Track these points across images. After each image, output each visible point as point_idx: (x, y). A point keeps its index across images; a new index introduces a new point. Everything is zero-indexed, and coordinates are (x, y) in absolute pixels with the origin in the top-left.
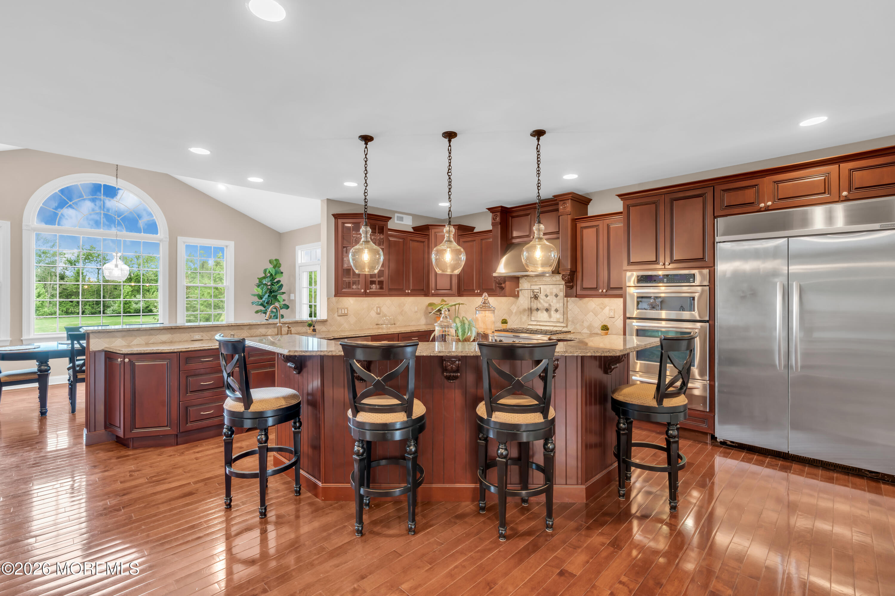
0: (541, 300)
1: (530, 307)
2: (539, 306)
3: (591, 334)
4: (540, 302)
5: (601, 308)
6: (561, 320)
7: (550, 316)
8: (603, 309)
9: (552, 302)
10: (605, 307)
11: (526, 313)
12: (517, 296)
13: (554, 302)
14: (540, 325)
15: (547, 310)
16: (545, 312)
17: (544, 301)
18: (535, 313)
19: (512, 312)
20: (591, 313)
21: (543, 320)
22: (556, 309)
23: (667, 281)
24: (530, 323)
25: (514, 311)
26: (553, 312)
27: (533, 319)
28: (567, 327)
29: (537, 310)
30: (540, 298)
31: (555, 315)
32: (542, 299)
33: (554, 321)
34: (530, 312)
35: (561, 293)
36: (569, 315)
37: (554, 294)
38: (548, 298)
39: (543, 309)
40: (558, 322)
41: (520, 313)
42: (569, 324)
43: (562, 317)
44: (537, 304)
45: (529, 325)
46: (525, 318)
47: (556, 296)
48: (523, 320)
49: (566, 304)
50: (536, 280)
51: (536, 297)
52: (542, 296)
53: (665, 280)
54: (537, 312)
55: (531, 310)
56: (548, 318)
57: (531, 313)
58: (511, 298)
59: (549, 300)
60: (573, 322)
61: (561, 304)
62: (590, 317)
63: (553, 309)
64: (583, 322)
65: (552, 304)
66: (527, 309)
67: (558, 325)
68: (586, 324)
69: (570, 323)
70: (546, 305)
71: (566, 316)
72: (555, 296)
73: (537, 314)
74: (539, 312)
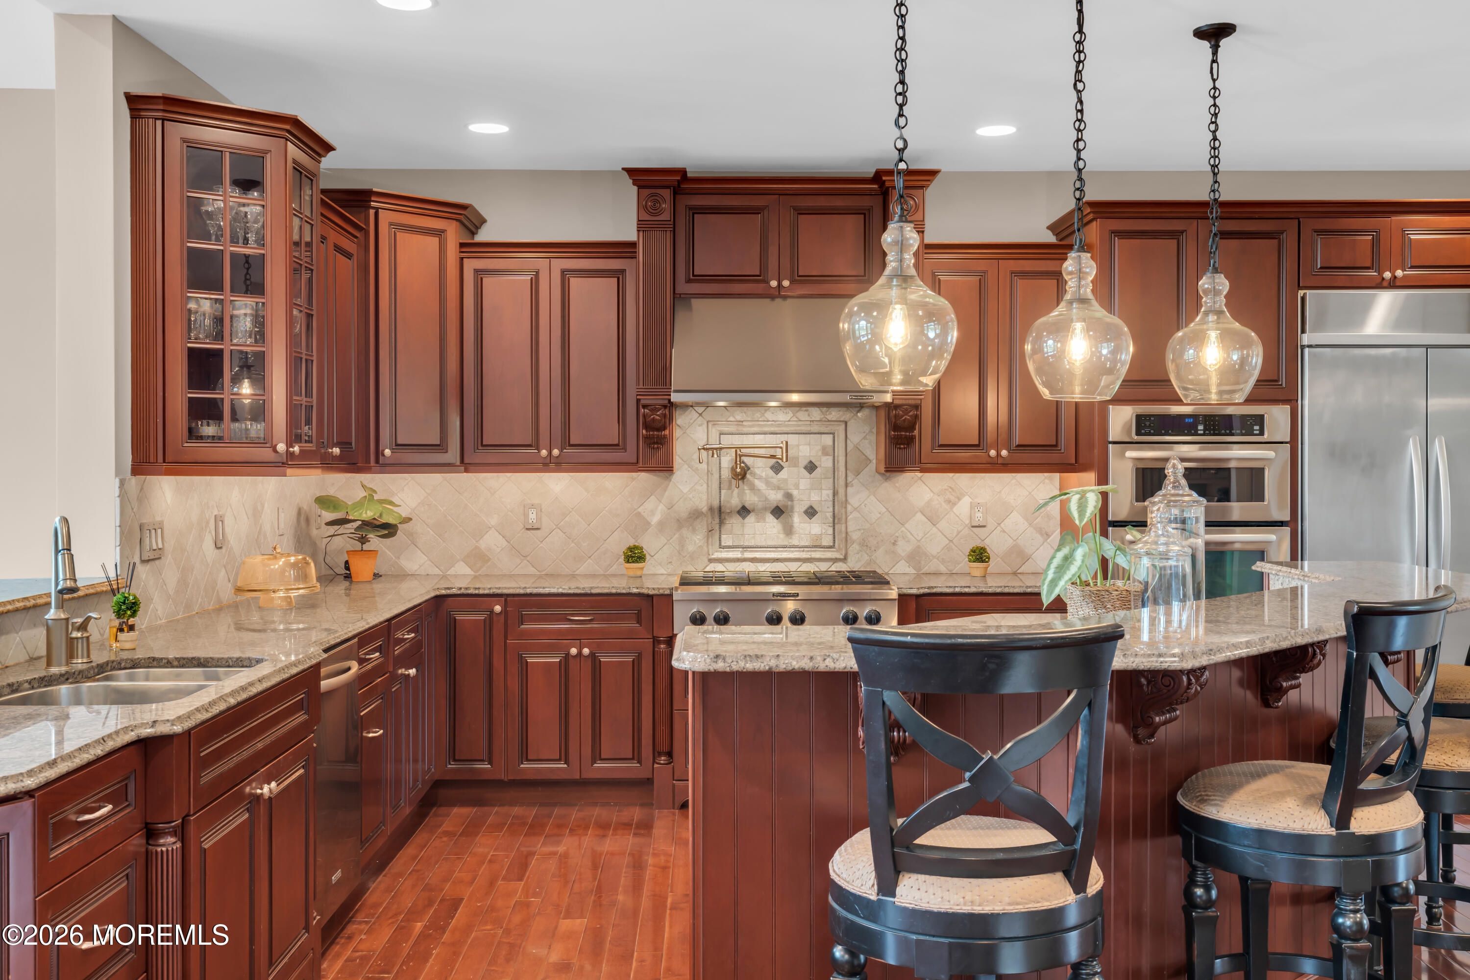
0: (757, 483)
1: (716, 504)
2: (750, 499)
3: (918, 575)
4: (753, 488)
5: (949, 501)
6: (827, 541)
7: (789, 531)
8: (954, 504)
9: (797, 487)
10: (959, 499)
11: (702, 527)
12: (666, 468)
13: (802, 487)
14: (753, 560)
15: (778, 512)
16: (770, 518)
17: (768, 483)
18: (734, 522)
19: (648, 524)
20: (919, 517)
21: (763, 544)
22: (811, 507)
23: (1205, 430)
24: (717, 555)
25: (655, 520)
26: (798, 519)
27: (727, 540)
28: (844, 560)
29: (744, 511)
30: (754, 474)
31: (806, 526)
32: (760, 478)
33: (803, 544)
34: (717, 520)
35: (824, 458)
36: (849, 524)
37: (804, 462)
38: (783, 474)
39: (765, 509)
40: (816, 547)
41: (680, 523)
42: (851, 552)
43: (830, 531)
44: (741, 495)
45: (711, 561)
46: (696, 539)
47: (811, 467)
48: (691, 548)
49: (841, 491)
50: (739, 418)
51: (741, 474)
52: (760, 468)
53: (1201, 427)
54: (744, 518)
55: (720, 514)
56: (782, 536)
57: (721, 523)
58: (643, 475)
59: (785, 481)
60: (864, 544)
61: (825, 492)
62: (917, 525)
63: (799, 509)
64: (894, 544)
65: (795, 493)
66: (705, 509)
67: (817, 555)
68: (904, 548)
69: (854, 549)
70: (776, 497)
71: (843, 526)
72: (806, 468)
73: (743, 525)
74: (751, 519)
